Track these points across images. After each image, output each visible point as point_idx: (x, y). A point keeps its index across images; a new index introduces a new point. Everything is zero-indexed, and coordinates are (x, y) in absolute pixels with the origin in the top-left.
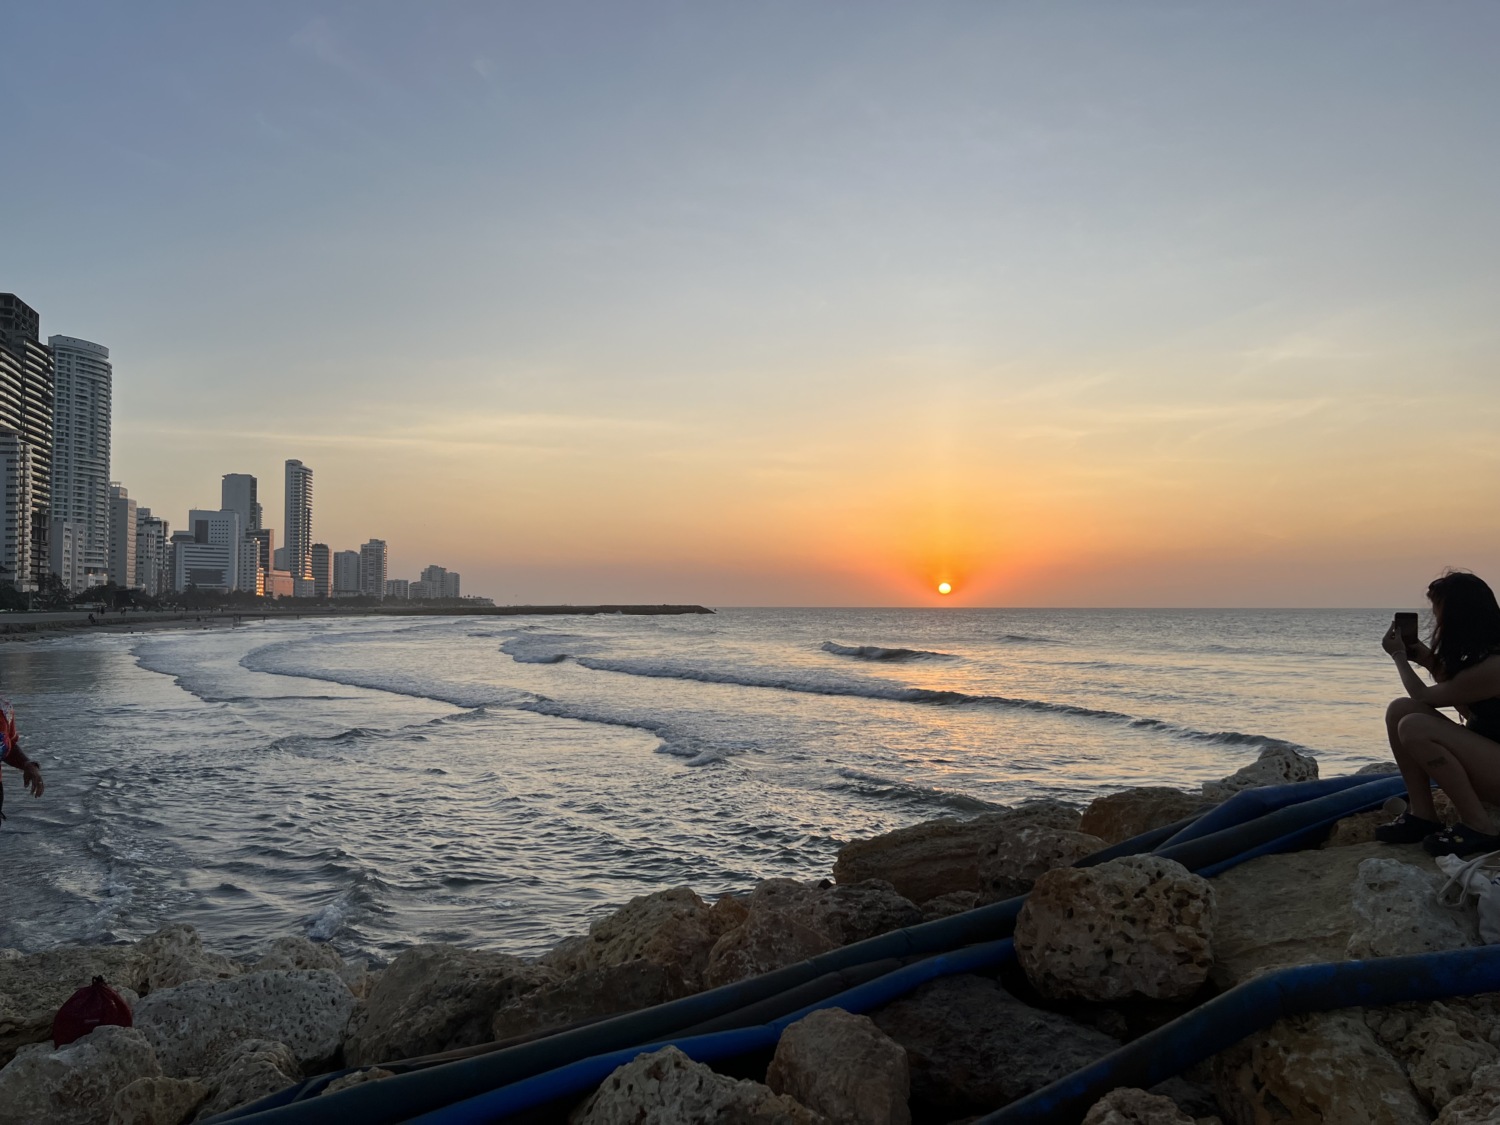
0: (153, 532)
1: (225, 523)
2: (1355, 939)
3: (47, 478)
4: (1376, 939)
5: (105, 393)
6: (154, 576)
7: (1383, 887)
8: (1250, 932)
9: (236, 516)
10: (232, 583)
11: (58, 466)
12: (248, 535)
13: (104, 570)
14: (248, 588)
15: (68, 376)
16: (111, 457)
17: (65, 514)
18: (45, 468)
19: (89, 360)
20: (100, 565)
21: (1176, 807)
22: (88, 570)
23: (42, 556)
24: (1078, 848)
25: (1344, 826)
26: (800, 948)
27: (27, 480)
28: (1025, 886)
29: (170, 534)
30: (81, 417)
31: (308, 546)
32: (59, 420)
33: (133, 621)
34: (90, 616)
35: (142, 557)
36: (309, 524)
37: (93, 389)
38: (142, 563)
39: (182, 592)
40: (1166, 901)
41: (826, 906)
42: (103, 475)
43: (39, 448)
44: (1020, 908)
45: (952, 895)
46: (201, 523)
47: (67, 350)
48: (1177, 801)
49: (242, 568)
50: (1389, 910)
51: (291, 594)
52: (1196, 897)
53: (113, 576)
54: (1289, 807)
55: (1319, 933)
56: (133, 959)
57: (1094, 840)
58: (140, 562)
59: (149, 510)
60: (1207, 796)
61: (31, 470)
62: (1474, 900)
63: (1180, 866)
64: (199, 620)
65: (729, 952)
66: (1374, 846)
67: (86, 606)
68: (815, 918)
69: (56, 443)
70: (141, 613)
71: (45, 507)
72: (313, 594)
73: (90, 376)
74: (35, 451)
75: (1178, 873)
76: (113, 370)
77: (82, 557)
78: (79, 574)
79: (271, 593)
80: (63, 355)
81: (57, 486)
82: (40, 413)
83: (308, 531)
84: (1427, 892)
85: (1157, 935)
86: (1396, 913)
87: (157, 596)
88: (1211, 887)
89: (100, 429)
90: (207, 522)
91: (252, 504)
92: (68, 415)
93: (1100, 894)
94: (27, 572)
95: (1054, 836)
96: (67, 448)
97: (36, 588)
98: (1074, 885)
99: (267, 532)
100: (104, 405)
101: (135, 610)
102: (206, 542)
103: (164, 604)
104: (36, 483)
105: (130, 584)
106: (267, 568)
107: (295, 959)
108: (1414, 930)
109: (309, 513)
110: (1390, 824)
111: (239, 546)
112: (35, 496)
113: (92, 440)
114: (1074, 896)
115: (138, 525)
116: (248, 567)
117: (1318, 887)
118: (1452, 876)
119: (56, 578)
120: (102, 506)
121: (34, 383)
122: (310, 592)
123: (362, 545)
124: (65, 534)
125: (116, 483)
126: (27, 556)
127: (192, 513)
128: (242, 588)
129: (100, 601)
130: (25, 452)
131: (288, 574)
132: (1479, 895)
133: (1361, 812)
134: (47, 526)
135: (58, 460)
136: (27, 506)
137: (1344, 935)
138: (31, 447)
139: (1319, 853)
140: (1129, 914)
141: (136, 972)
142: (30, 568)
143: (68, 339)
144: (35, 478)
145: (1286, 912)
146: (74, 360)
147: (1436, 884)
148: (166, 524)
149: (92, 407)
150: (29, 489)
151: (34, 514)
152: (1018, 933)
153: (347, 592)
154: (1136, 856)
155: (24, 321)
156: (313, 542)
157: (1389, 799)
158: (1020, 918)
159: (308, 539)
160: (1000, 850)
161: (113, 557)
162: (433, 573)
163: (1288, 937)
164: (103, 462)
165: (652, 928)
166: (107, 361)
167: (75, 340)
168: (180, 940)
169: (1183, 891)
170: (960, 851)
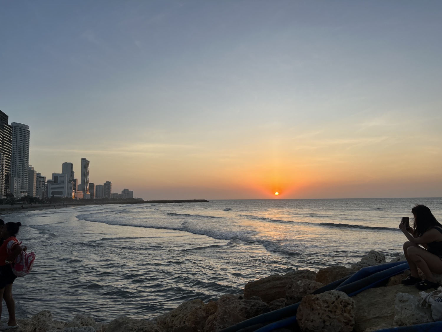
0: (41, 180)
1: (63, 177)
2: (396, 317)
3: (10, 164)
4: (402, 318)
5: (28, 139)
6: (41, 193)
7: (404, 302)
8: (366, 314)
9: (67, 175)
10: (65, 195)
11: (13, 161)
12: (70, 180)
13: (26, 192)
14: (70, 196)
15: (17, 134)
16: (29, 158)
17: (15, 175)
18: (9, 162)
19: (23, 129)
20: (25, 190)
21: (343, 272)
22: (22, 192)
23: (8, 188)
24: (315, 287)
25: (392, 279)
26: (233, 320)
27: (4, 165)
28: (300, 299)
29: (47, 181)
30: (20, 146)
31: (88, 184)
32: (14, 147)
33: (35, 207)
34: (22, 206)
35: (38, 188)
36: (88, 177)
37: (24, 138)
38: (38, 189)
39: (50, 198)
40: (341, 305)
41: (240, 305)
42: (27, 163)
43: (7, 156)
44: (298, 307)
45: (278, 300)
46: (56, 177)
47: (16, 126)
48: (344, 271)
49: (68, 190)
50: (406, 309)
51: (83, 198)
52: (350, 304)
53: (29, 193)
54: (376, 273)
55: (386, 315)
56: (32, 323)
57: (320, 284)
58: (37, 189)
59: (40, 173)
60: (353, 269)
61: (5, 162)
62: (430, 306)
63: (345, 294)
64: (55, 206)
65: (212, 322)
66: (401, 286)
67: (21, 203)
68: (237, 309)
69: (13, 154)
70: (37, 205)
71: (9, 173)
72: (89, 198)
73: (24, 134)
74: (6, 156)
75: (344, 296)
76: (30, 132)
77: (20, 188)
78: (19, 193)
79: (77, 198)
80: (15, 128)
81: (13, 167)
82: (8, 145)
83: (88, 179)
84: (417, 303)
85: (338, 316)
86: (408, 310)
87: (42, 199)
88: (354, 301)
89: (26, 150)
90: (58, 177)
91: (71, 171)
92: (16, 146)
93: (321, 303)
94: (3, 193)
95: (308, 283)
96: (16, 155)
97: (6, 197)
98: (314, 300)
99: (76, 180)
100: (27, 143)
101: (35, 204)
102: (57, 183)
103: (44, 202)
104: (6, 166)
105: (34, 196)
106: (75, 191)
107: (81, 322)
108: (413, 315)
109: (88, 174)
110: (405, 279)
111: (67, 184)
112: (6, 170)
113: (24, 153)
114: (314, 304)
115: (37, 178)
116: (70, 190)
117: (385, 299)
118: (424, 298)
119: (12, 195)
120: (26, 173)
121: (7, 137)
122: (88, 197)
123: (104, 183)
124: (15, 181)
125: (30, 166)
126: (3, 188)
127: (53, 174)
128: (68, 197)
129: (25, 201)
130: (3, 157)
131: (82, 192)
132: (431, 305)
133: (397, 274)
134: (9, 179)
135: (13, 159)
136: (4, 173)
137: (393, 315)
138: (5, 155)
139: (385, 288)
140: (330, 309)
141: (32, 327)
142: (4, 192)
143: (17, 123)
144: (6, 165)
145: (376, 308)
146: (18, 130)
147: (419, 301)
148: (45, 178)
149: (24, 143)
150: (4, 168)
151: (6, 175)
152: (297, 315)
153: (99, 197)
154: (331, 291)
155: (4, 118)
156: (89, 182)
157: (405, 270)
158: (298, 310)
159: (88, 181)
160: (292, 287)
161: (29, 188)
162: (125, 191)
163: (377, 316)
164: (27, 160)
165: (188, 313)
166: (29, 130)
167: (19, 124)
168: (46, 316)
169: (345, 302)
170: (281, 285)
